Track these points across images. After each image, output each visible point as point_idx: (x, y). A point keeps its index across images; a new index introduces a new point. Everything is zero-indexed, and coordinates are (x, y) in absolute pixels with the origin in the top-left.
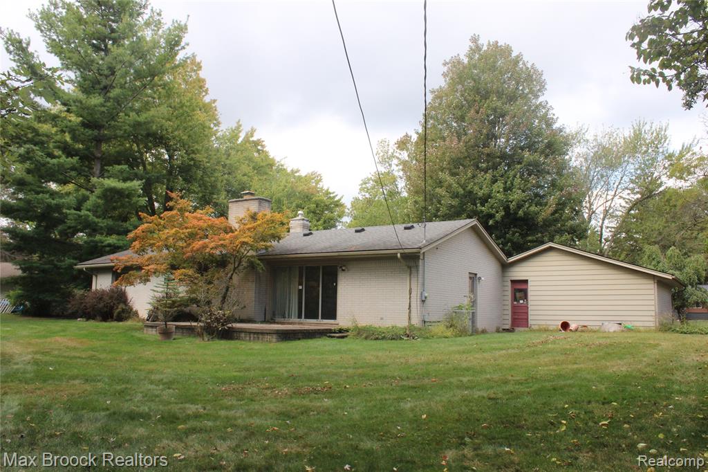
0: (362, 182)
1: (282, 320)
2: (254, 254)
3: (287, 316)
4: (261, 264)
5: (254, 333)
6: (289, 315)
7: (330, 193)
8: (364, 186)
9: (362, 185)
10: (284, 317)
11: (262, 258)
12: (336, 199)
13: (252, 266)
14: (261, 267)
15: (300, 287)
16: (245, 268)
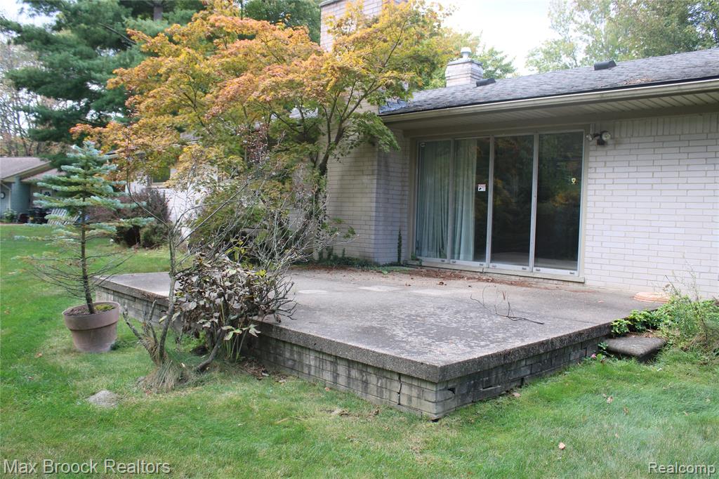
0: (528, 54)
1: (436, 261)
2: (374, 110)
3: (449, 254)
4: (389, 132)
5: (351, 363)
6: (453, 252)
7: (497, 53)
8: (531, 58)
9: (529, 57)
10: (441, 254)
11: (391, 120)
12: (504, 63)
13: (370, 140)
14: (388, 137)
15: (482, 188)
16: (354, 145)
